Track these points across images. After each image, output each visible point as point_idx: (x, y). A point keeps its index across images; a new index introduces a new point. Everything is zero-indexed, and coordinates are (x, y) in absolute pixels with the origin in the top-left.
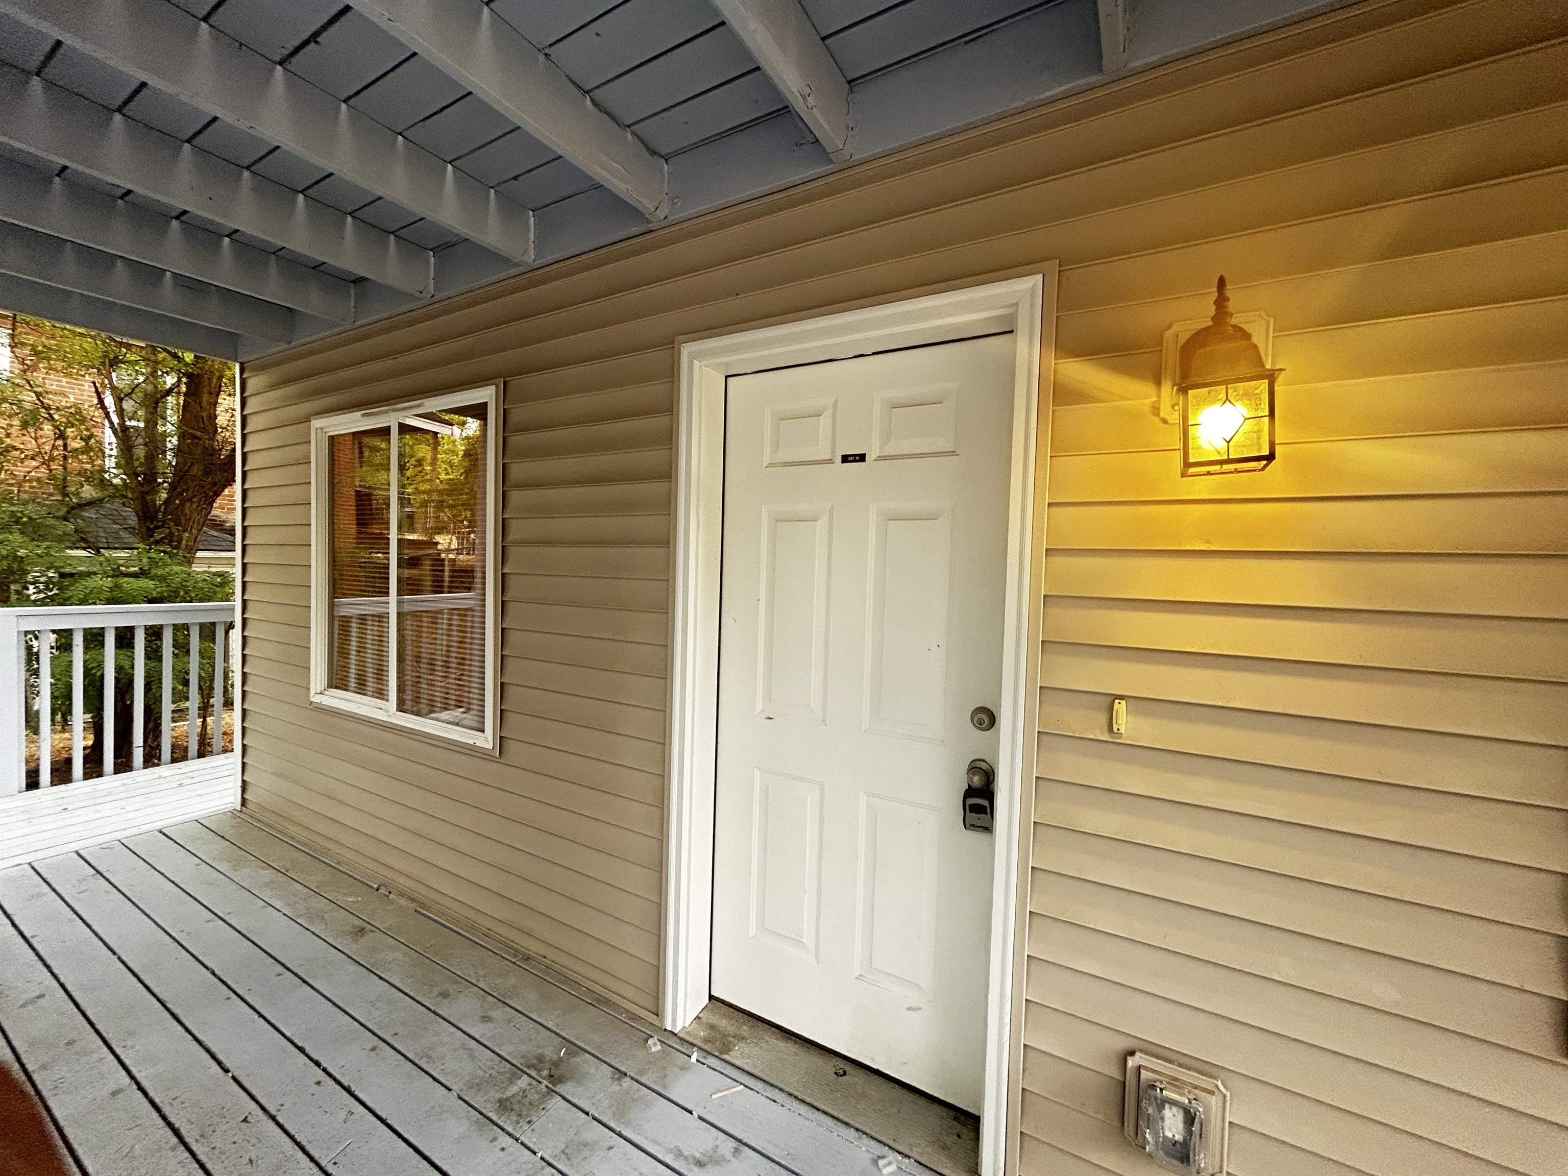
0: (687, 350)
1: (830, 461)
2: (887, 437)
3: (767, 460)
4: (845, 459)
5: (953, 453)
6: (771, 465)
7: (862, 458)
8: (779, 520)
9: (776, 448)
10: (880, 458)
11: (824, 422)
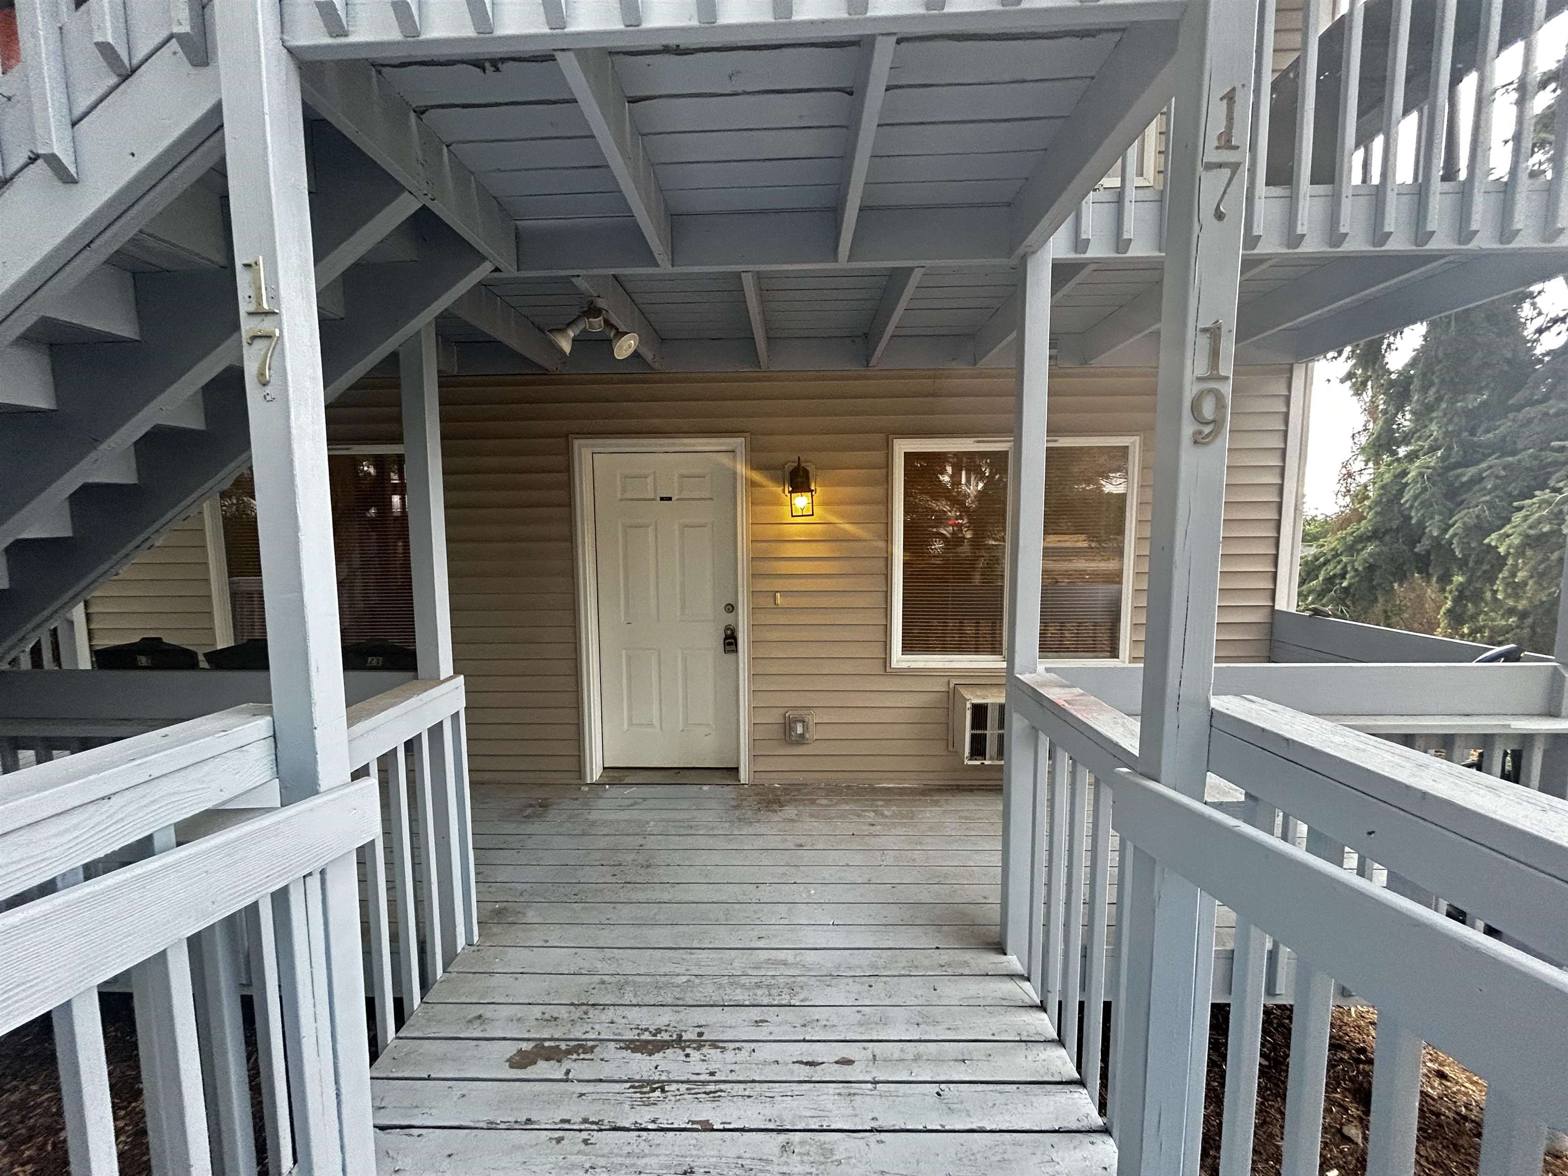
0: (577, 443)
1: (654, 499)
2: (681, 490)
3: (619, 496)
4: (662, 499)
5: (711, 499)
6: (621, 500)
7: (670, 499)
8: (626, 527)
9: (624, 491)
10: (678, 499)
11: (650, 480)
